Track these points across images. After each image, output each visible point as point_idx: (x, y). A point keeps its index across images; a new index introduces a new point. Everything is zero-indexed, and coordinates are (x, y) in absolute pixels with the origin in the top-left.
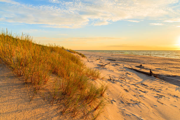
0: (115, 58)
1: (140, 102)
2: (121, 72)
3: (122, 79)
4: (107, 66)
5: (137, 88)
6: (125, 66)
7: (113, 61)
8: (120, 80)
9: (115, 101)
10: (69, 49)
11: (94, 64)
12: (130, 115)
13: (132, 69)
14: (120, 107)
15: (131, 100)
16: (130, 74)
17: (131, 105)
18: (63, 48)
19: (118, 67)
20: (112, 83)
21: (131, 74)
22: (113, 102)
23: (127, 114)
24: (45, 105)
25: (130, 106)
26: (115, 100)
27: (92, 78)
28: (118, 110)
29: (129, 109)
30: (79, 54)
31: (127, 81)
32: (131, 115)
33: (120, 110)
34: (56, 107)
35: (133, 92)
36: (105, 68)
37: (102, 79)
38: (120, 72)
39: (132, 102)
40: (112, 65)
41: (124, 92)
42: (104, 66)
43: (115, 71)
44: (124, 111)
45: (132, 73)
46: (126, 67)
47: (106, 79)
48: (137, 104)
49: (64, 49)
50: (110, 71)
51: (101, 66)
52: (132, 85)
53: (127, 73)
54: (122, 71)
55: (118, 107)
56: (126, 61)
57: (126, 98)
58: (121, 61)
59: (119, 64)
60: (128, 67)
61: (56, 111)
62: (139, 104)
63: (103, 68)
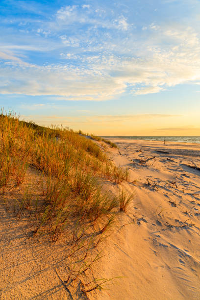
0: (170, 150)
1: (191, 225)
2: (174, 172)
3: (171, 185)
4: (150, 162)
5: (195, 200)
6: (184, 162)
7: (164, 155)
8: (167, 185)
9: (145, 221)
10: (90, 135)
11: (129, 159)
12: (167, 246)
13: (194, 168)
14: (152, 231)
15: (177, 221)
16: (189, 177)
17: (174, 229)
18: (80, 133)
19: (170, 164)
20: (149, 191)
21: (191, 177)
22: (142, 222)
23: (160, 245)
24: (6, 218)
25: (171, 230)
26: (146, 218)
27: (114, 181)
28: (146, 236)
29: (168, 236)
30: (106, 142)
31: (180, 188)
32: (169, 245)
33: (151, 237)
34: (26, 224)
35: (185, 207)
36: (146, 166)
37: (133, 183)
38: (172, 173)
39: (178, 225)
40: (160, 161)
41: (169, 206)
42: (146, 161)
43: (162, 171)
44: (157, 238)
45: (193, 174)
46: (185, 165)
47: (141, 183)
48: (186, 228)
49: (83, 135)
50: (153, 170)
51: (140, 162)
52: (187, 195)
53: (184, 175)
54: (176, 170)
55: (149, 232)
56: (187, 155)
57: (167, 217)
58: (179, 154)
59: (172, 159)
60: (188, 165)
61: (22, 230)
62: (189, 228)
63: (142, 166)
